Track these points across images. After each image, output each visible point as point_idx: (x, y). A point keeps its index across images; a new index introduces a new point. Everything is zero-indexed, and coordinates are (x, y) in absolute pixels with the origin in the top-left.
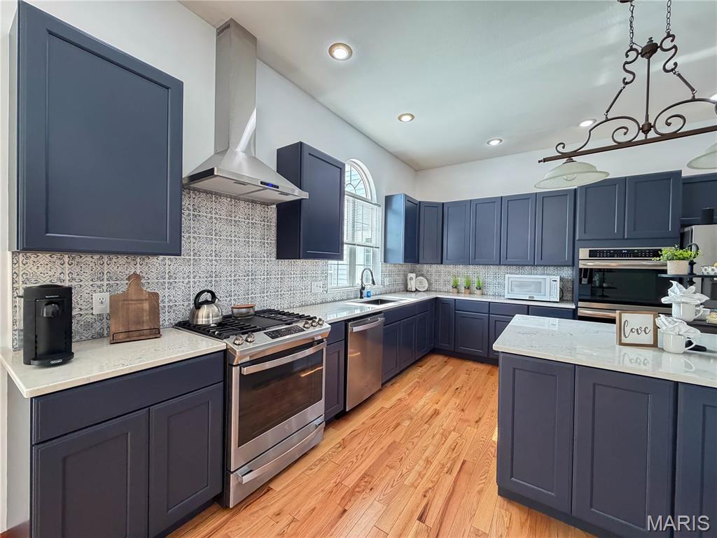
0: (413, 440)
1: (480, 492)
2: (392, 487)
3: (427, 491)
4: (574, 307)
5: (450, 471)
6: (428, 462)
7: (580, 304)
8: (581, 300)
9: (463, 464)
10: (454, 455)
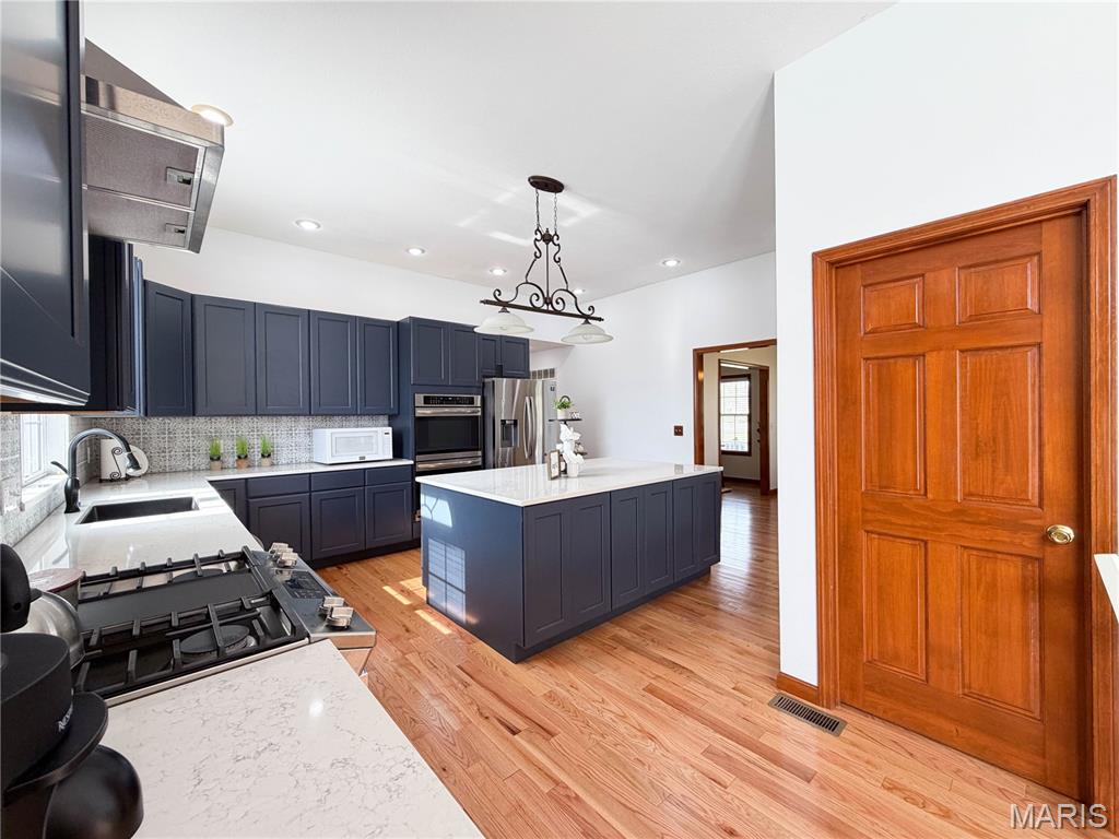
0: (388, 696)
1: (505, 674)
2: (455, 745)
3: (481, 714)
4: (412, 462)
5: (466, 685)
6: (439, 696)
7: (419, 458)
8: (420, 453)
9: (462, 669)
10: (445, 670)
